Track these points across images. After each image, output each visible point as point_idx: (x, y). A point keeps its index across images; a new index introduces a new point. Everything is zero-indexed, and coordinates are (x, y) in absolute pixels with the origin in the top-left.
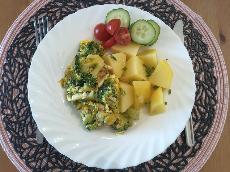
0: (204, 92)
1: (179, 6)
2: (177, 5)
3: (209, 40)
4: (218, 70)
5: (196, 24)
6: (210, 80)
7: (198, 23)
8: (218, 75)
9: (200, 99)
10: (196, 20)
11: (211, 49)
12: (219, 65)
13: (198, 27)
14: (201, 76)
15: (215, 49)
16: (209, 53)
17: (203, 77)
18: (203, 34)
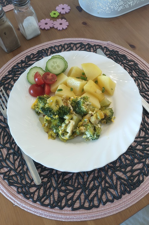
0: (143, 82)
1: (92, 43)
2: (91, 42)
3: (124, 51)
4: (141, 65)
5: (109, 47)
6: (140, 73)
7: (111, 46)
8: (144, 68)
9: (143, 87)
10: (108, 45)
11: (129, 56)
12: (140, 62)
13: (112, 48)
14: (133, 74)
15: (132, 55)
16: (130, 59)
17: (136, 74)
18: (118, 50)
